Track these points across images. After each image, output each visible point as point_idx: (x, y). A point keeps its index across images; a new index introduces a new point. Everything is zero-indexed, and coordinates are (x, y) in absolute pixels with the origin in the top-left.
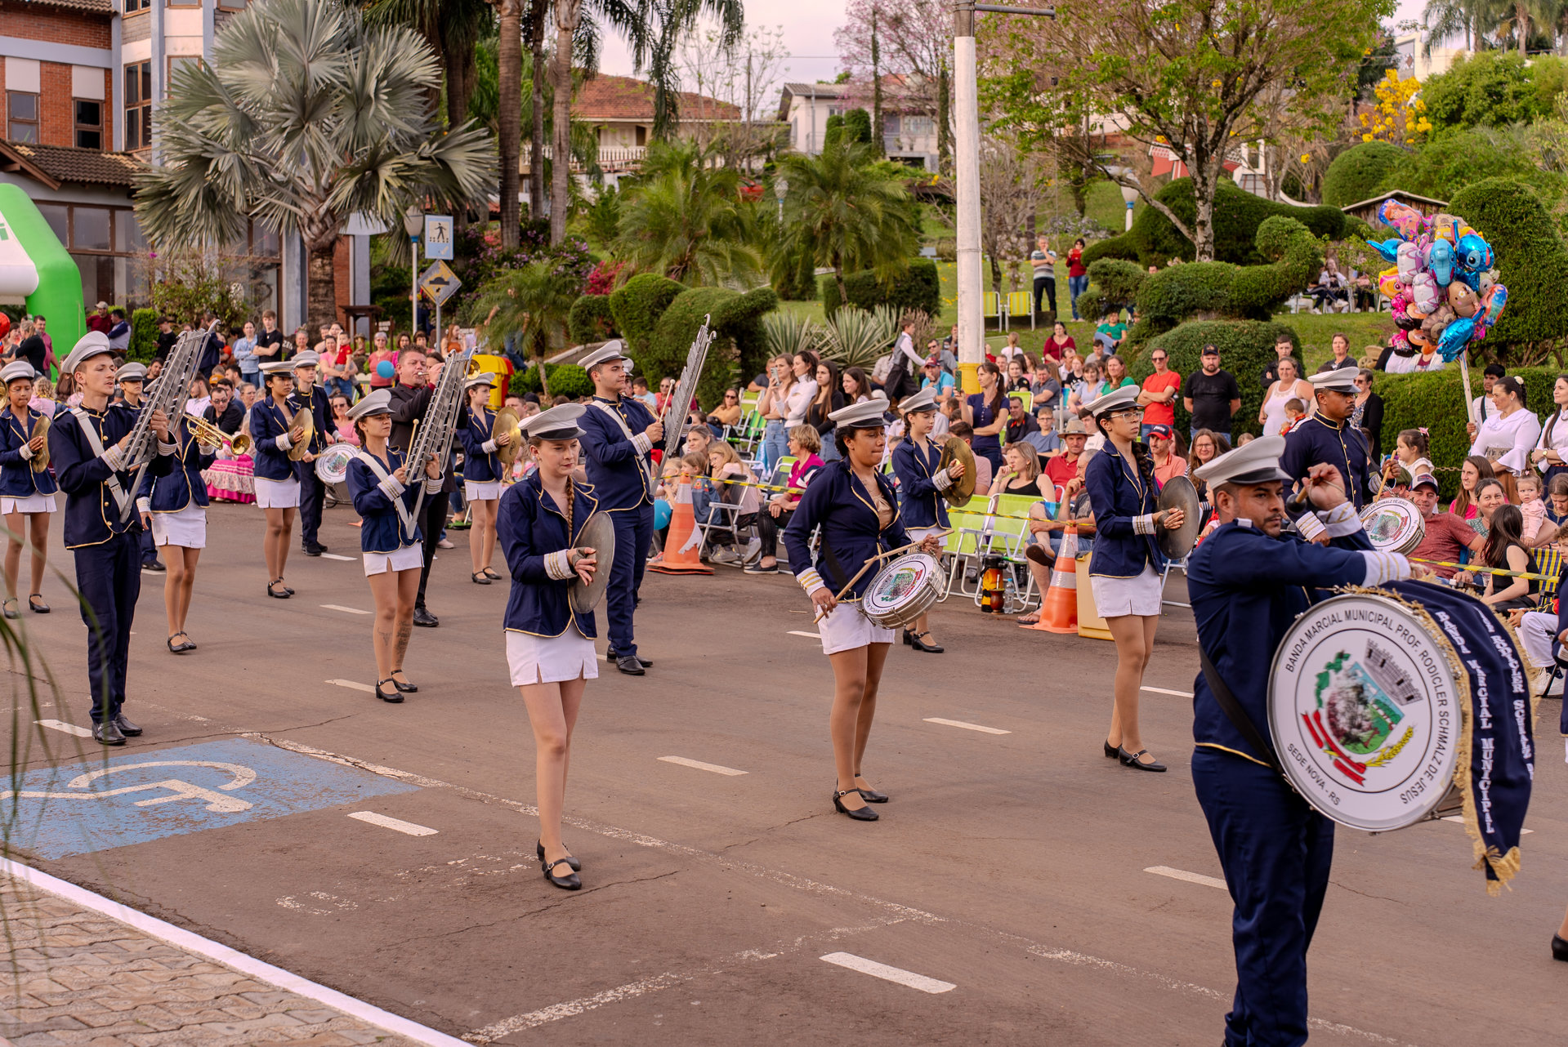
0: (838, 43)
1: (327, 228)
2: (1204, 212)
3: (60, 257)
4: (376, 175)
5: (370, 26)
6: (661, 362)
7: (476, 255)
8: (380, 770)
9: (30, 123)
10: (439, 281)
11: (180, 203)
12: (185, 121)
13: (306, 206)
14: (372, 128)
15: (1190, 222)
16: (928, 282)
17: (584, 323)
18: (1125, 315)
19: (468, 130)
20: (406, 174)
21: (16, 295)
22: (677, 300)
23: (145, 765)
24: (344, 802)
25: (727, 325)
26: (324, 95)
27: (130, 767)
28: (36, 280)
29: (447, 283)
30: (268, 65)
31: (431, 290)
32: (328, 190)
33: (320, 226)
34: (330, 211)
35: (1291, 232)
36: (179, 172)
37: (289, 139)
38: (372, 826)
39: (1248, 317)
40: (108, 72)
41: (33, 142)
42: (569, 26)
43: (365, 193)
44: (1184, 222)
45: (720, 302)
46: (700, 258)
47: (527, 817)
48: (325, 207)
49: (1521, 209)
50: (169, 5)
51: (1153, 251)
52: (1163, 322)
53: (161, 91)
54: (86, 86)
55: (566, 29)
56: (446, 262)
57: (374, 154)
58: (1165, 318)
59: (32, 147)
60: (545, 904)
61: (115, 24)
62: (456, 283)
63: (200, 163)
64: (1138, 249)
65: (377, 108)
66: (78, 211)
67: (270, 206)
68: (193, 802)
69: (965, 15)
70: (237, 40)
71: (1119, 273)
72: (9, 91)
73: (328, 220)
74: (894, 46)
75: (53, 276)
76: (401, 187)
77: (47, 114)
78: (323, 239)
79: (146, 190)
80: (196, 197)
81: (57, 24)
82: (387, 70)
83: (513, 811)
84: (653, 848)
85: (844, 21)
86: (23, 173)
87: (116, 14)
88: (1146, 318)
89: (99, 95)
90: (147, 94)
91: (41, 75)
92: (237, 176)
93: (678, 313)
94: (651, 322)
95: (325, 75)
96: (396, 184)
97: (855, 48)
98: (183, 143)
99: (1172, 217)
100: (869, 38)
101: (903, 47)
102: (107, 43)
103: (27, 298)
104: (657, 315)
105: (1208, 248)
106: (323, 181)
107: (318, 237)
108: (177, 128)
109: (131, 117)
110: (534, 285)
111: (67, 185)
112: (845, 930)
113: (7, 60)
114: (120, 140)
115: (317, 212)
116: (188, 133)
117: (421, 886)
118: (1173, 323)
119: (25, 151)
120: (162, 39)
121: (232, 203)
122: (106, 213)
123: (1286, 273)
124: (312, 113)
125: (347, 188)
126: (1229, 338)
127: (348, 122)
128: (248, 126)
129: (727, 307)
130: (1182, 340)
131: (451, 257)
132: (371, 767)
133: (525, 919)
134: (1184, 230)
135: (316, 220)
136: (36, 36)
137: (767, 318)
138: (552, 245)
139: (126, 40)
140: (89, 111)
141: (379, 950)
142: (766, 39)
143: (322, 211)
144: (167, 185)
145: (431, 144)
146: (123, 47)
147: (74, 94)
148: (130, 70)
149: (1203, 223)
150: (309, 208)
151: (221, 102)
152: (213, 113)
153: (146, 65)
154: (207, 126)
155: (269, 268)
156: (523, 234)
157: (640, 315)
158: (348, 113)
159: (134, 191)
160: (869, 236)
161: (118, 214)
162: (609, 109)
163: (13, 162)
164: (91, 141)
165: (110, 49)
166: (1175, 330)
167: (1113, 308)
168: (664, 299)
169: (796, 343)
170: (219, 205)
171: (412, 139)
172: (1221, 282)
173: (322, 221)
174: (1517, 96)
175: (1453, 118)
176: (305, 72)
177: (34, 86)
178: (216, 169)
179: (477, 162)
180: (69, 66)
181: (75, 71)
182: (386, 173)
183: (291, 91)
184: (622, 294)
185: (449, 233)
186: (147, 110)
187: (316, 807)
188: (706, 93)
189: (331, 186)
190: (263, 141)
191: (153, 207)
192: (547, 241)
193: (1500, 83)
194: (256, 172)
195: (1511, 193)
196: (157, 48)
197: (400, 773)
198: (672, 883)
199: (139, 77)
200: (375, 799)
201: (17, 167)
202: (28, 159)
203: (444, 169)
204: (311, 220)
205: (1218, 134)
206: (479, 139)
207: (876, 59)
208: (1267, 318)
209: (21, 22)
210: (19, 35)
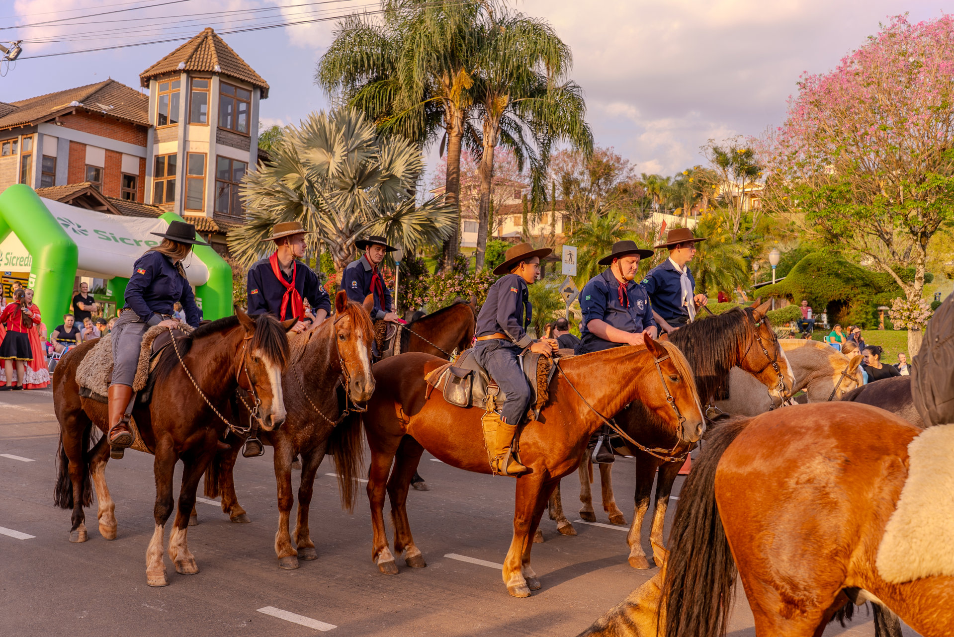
1: (349, 254)
3: (221, 261)
13: (337, 239)
14: (390, 194)
28: (208, 275)
29: (572, 292)
32: (351, 231)
33: (346, 252)
40: (143, 159)
48: (349, 241)
50: (191, 123)
54: (130, 166)
56: (573, 277)
61: (150, 132)
72: (87, 165)
75: (219, 273)
77: (107, 180)
87: (152, 126)
89: (136, 172)
90: (172, 173)
91: (106, 157)
102: (144, 143)
106: (350, 225)
109: (158, 186)
113: (87, 147)
114: (149, 198)
115: (345, 243)
120: (185, 142)
131: (575, 274)
135: (344, 247)
136: (106, 135)
139: (158, 142)
140: (129, 180)
146: (155, 145)
147: (123, 170)
148: (159, 159)
150: (340, 240)
153: (172, 157)
164: (130, 196)
165: (146, 146)
177: (101, 164)
180: (121, 153)
181: (124, 156)
182: (410, 221)
185: (575, 258)
186: (171, 185)
196: (182, 147)
199: (165, 163)
204: (341, 248)
209: (96, 126)
210: (95, 133)
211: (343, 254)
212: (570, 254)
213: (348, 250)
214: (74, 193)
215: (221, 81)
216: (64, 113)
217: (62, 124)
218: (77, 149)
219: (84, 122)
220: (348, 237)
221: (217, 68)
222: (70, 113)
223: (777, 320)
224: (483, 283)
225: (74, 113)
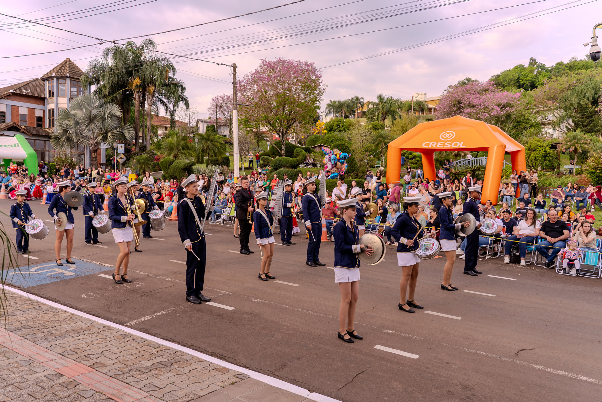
0: (208, 111)
2: (283, 147)
3: (32, 151)
4: (107, 135)
5: (106, 103)
6: (171, 176)
7: (130, 153)
8: (106, 265)
9: (25, 121)
10: (121, 158)
11: (61, 140)
12: (62, 122)
14: (106, 125)
15: (281, 149)
16: (227, 160)
17: (154, 167)
18: (267, 167)
19: (128, 126)
20: (114, 135)
21: (22, 159)
22: (174, 163)
23: (49, 265)
24: (97, 272)
25: (185, 168)
26: (95, 117)
27: (45, 266)
28: (26, 156)
29: (123, 158)
30: (82, 110)
31: (119, 160)
32: (96, 138)
34: (96, 143)
35: (301, 151)
36: (61, 133)
37: (87, 126)
38: (104, 277)
39: (292, 168)
40: (44, 111)
41: (26, 125)
42: (151, 105)
43: (105, 139)
44: (279, 149)
45: (183, 163)
46: (180, 154)
47: (140, 274)
48: (95, 141)
49: (345, 148)
50: (59, 96)
51: (273, 155)
52: (275, 169)
53: (57, 115)
54: (39, 113)
55: (150, 105)
56: (123, 154)
57: (107, 130)
58: (276, 168)
59: (25, 127)
60: (144, 294)
61: (46, 100)
62: (125, 158)
63: (66, 131)
64: (270, 154)
65: (108, 121)
66: (36, 141)
67: (83, 141)
68: (61, 273)
69: (235, 105)
70: (75, 104)
71: (267, 159)
72: (20, 114)
73: (96, 144)
74: (220, 112)
75: (30, 155)
76: (113, 138)
77: (29, 119)
78: (95, 148)
79: (53, 137)
80: (65, 139)
81: (32, 100)
82: (110, 112)
83: (137, 273)
84: (169, 281)
85: (210, 106)
86: (23, 132)
87: (46, 98)
88: (272, 168)
89: (42, 116)
90: (53, 116)
91: (28, 111)
92: (75, 134)
93: (174, 166)
94: (168, 167)
95: (96, 113)
96: (112, 137)
97: (212, 112)
98: (62, 127)
99: (277, 148)
100: (215, 110)
101: (222, 112)
102: (44, 104)
103: (24, 160)
104: (170, 166)
105: (284, 154)
106: (95, 136)
107: (93, 148)
108: (61, 123)
109: (50, 121)
110: (143, 159)
111: (34, 135)
112: (211, 297)
113: (20, 107)
114: (47, 125)
116: (63, 124)
117: (115, 291)
118: (278, 169)
119: (24, 127)
120: (57, 104)
121: (73, 140)
122: (44, 142)
123: (300, 159)
124: (92, 121)
125: (100, 137)
126: (289, 172)
127: (100, 123)
128: (77, 123)
129: (185, 165)
130: (279, 173)
132: (104, 264)
133: (139, 297)
134: (279, 151)
136: (27, 102)
137: (193, 167)
138: (147, 151)
139: (48, 104)
140: (39, 119)
141: (105, 306)
142: (193, 109)
143: (94, 142)
144: (58, 136)
145: (120, 129)
147: (36, 115)
148: (49, 110)
149: (283, 149)
150: (91, 142)
151: (71, 118)
152: (69, 120)
153: (53, 110)
154: (67, 123)
155: (82, 154)
156: (140, 148)
157: (166, 166)
158: (101, 121)
159: (50, 137)
160: (216, 150)
161: (46, 142)
162: (160, 123)
163: (21, 130)
164: (40, 126)
165: (45, 105)
166: (278, 171)
167: (265, 166)
168: (171, 163)
169: (200, 172)
170: (70, 141)
171: (115, 127)
172: (287, 161)
174: (343, 126)
175: (331, 130)
176: (91, 112)
177: (26, 113)
178: (70, 132)
179: (130, 133)
180: (35, 109)
182: (109, 134)
183: (87, 116)
184: (162, 161)
185: (123, 148)
186: (53, 119)
187: (91, 274)
188: (180, 120)
189: (97, 137)
190: (81, 127)
191: (54, 141)
192: (146, 150)
193: (340, 124)
194: (79, 133)
195: (343, 145)
196: (56, 106)
197: (111, 265)
198: (173, 288)
199: (51, 112)
200: (105, 271)
201: (22, 131)
202: (24, 129)
203: (123, 134)
204: (92, 144)
205: (286, 132)
206: (130, 128)
207: (217, 114)
208: (296, 168)
209: (23, 99)
210: (23, 102)
211: (93, 146)
213: (94, 145)
214: (7, 126)
215: (70, 80)
216: (7, 95)
217: (7, 99)
218: (15, 109)
219: (17, 98)
221: (68, 75)
222: (10, 95)
225: (11, 95)
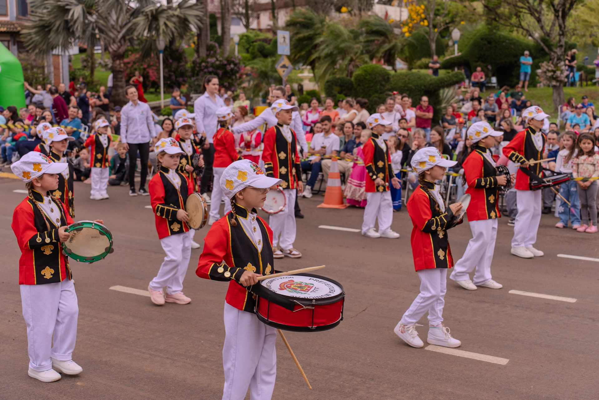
1: (121, 45)
3: (9, 57)
10: (284, 66)
13: (111, 34)
29: (287, 68)
33: (119, 44)
48: (120, 36)
56: (287, 56)
62: (290, 66)
73: (123, 42)
75: (7, 67)
78: (120, 50)
115: (117, 37)
131: (289, 54)
135: (117, 40)
173: (120, 42)
204: (114, 41)
212: (284, 38)
220: (119, 32)
223: (446, 83)
224: (230, 64)
